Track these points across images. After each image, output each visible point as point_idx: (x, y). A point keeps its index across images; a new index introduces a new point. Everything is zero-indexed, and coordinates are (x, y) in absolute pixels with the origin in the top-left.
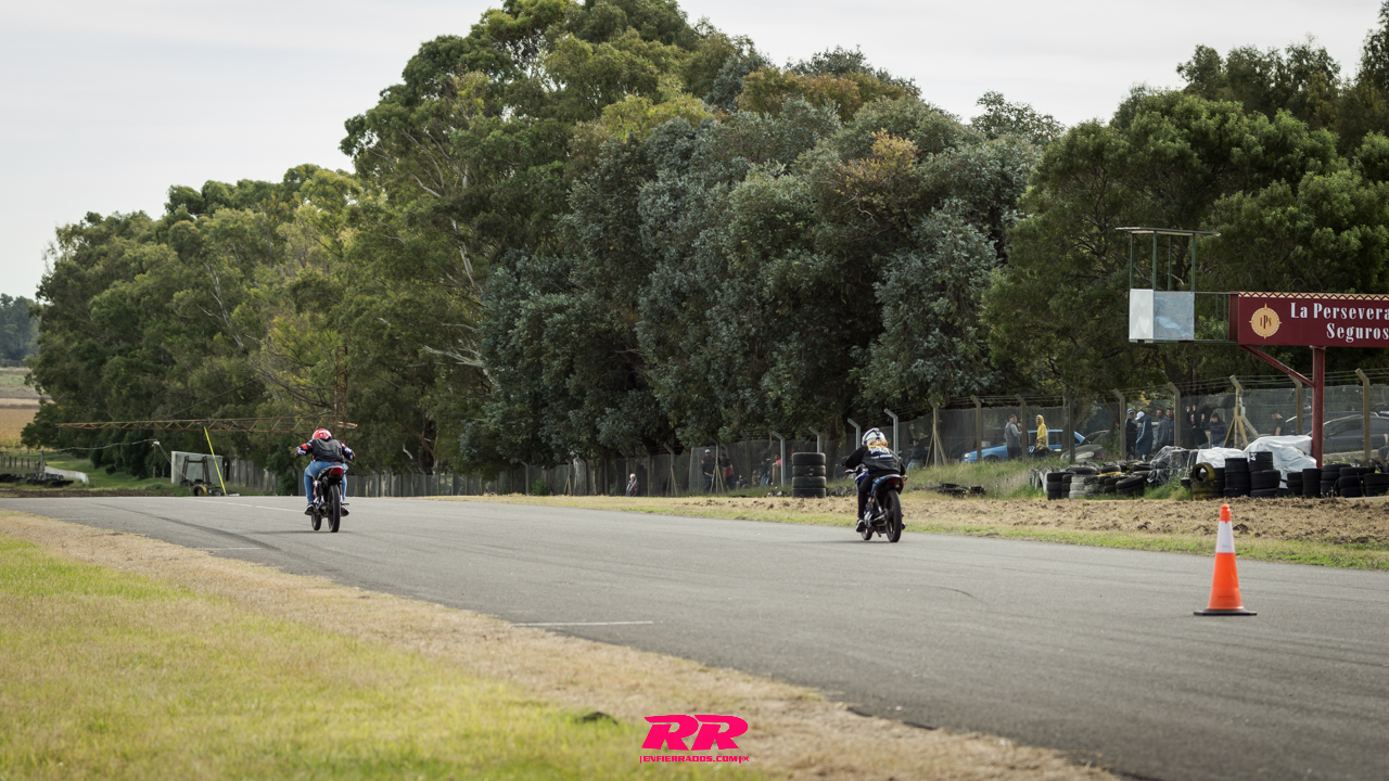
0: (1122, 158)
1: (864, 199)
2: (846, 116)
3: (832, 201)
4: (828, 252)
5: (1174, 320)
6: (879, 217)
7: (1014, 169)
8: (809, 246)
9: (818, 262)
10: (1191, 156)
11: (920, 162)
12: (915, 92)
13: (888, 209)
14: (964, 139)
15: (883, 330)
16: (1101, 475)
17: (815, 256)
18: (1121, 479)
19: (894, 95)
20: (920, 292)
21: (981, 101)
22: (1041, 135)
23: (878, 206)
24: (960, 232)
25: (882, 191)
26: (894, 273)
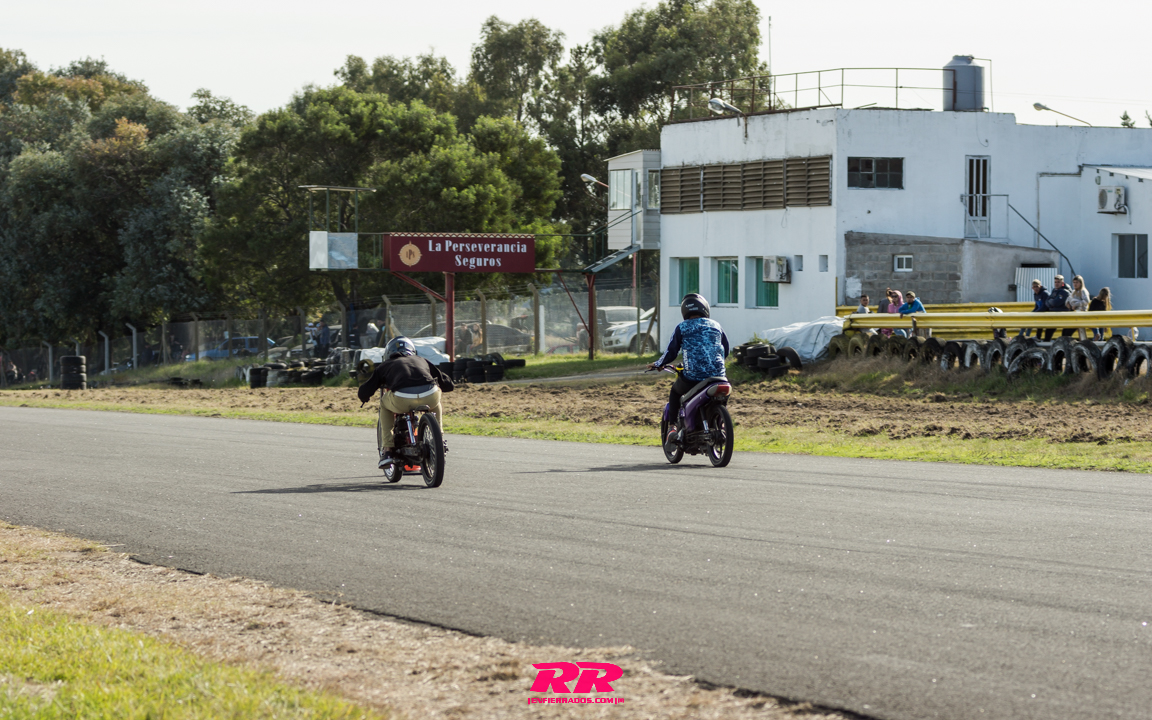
0: (300, 137)
1: (109, 168)
2: (94, 108)
3: (88, 170)
4: (84, 208)
5: (343, 254)
6: (120, 181)
7: (220, 145)
8: (70, 202)
9: (80, 216)
10: (349, 136)
11: (149, 141)
12: (145, 90)
13: (127, 175)
14: (183, 124)
15: (126, 264)
16: (290, 370)
17: (74, 211)
18: (305, 372)
19: (129, 91)
20: (153, 236)
21: (195, 95)
22: (239, 120)
23: (120, 172)
24: (182, 191)
25: (122, 162)
26: (133, 222)
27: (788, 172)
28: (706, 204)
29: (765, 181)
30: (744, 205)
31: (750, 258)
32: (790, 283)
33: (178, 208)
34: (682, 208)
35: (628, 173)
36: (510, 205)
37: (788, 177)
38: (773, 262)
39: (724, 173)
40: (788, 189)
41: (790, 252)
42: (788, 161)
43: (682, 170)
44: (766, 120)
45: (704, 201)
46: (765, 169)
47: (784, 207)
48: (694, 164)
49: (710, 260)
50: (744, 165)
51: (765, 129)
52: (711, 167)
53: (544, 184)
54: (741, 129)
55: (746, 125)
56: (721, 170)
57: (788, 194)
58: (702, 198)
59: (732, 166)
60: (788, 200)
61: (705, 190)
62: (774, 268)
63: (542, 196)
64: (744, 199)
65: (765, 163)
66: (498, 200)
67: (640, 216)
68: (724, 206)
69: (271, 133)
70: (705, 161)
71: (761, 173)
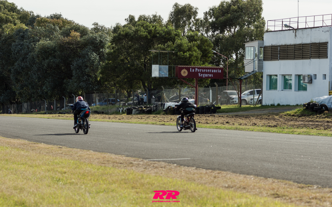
0: (132, 37)
1: (68, 46)
3: (62, 47)
4: (59, 58)
5: (164, 72)
6: (71, 50)
8: (55, 57)
9: (57, 61)
10: (148, 36)
11: (81, 38)
13: (74, 48)
15: (73, 76)
17: (56, 59)
18: (145, 110)
20: (82, 67)
23: (71, 48)
24: (91, 54)
25: (72, 44)
26: (75, 63)
27: (311, 47)
28: (280, 58)
29: (302, 50)
30: (294, 58)
31: (296, 75)
32: (311, 83)
33: (90, 59)
34: (271, 59)
35: (253, 48)
36: (199, 58)
37: (311, 49)
38: (306, 76)
39: (287, 48)
40: (311, 53)
41: (312, 73)
42: (311, 44)
43: (272, 47)
44: (303, 31)
45: (280, 57)
46: (303, 47)
47: (310, 59)
48: (276, 45)
49: (281, 75)
50: (295, 45)
51: (303, 34)
52: (282, 46)
53: (208, 52)
54: (294, 34)
55: (296, 32)
56: (286, 47)
57: (311, 55)
58: (279, 56)
59: (290, 45)
60: (311, 56)
61: (280, 53)
62: (306, 78)
63: (208, 56)
64: (295, 56)
65: (303, 45)
66: (196, 57)
67: (257, 62)
68: (287, 58)
69: (123, 35)
70: (280, 44)
71: (301, 48)
